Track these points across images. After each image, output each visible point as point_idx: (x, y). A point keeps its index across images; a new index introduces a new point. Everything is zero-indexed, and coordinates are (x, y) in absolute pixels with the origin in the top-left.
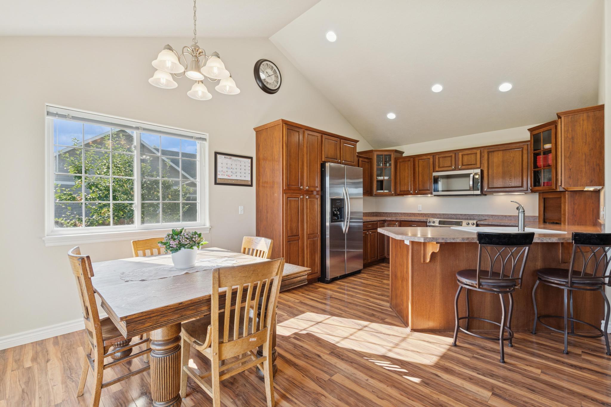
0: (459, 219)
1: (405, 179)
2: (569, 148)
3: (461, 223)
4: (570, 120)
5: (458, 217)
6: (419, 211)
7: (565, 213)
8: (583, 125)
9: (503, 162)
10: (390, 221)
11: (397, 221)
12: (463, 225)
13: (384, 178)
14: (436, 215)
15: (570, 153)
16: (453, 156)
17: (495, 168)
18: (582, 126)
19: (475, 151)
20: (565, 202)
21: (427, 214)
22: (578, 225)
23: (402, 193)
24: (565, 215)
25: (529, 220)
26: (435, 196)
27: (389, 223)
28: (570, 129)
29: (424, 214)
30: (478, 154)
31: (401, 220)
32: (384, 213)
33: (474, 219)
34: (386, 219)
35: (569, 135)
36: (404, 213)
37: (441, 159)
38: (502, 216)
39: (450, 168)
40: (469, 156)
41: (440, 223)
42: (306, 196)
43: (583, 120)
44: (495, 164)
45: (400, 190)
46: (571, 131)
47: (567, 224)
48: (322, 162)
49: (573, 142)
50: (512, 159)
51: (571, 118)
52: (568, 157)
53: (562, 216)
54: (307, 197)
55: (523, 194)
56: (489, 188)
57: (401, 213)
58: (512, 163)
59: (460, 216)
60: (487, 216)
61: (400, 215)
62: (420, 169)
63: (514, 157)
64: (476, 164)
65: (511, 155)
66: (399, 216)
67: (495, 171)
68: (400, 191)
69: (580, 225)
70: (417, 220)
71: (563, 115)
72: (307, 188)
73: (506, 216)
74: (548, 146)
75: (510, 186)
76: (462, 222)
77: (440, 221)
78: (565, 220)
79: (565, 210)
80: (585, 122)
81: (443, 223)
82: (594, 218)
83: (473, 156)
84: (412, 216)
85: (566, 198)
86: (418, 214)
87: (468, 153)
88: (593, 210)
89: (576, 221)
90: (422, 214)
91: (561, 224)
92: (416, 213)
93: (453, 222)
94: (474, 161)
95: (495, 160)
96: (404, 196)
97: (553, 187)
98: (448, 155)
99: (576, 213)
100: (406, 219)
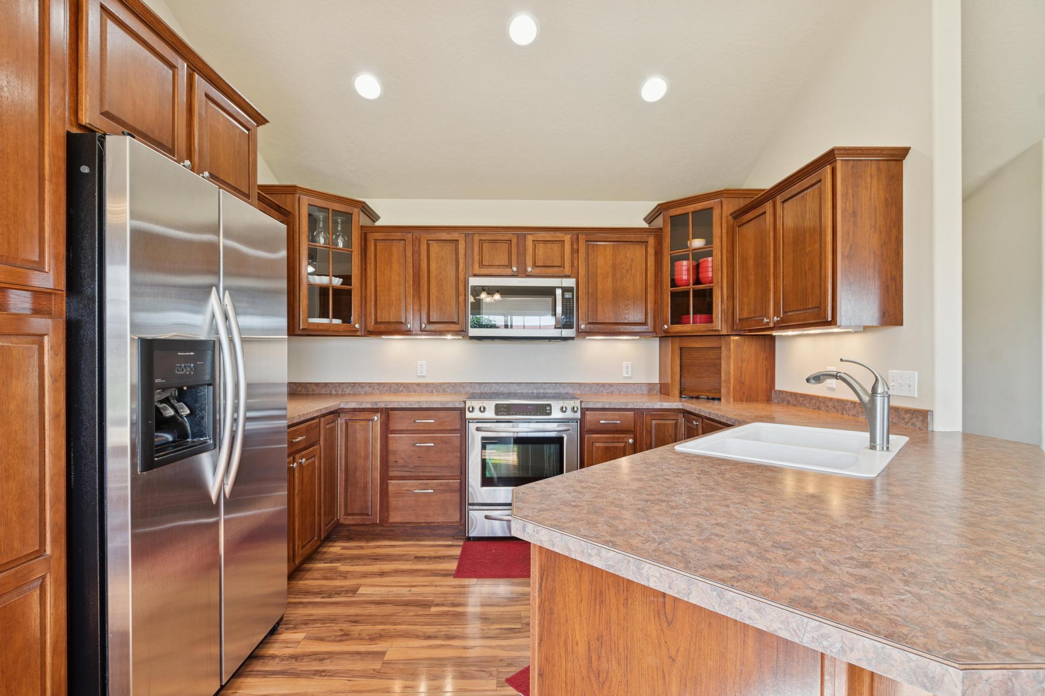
0: (544, 397)
1: (389, 289)
2: (848, 236)
3: (548, 408)
4: (850, 173)
7: (729, 379)
8: (871, 188)
9: (614, 267)
10: (355, 410)
11: (375, 410)
12: (552, 412)
13: (331, 280)
15: (851, 246)
16: (514, 241)
17: (599, 279)
18: (869, 189)
19: (559, 236)
20: (729, 357)
21: (441, 384)
22: (747, 401)
23: (382, 327)
24: (728, 381)
25: (641, 392)
26: (472, 338)
27: (348, 417)
28: (850, 192)
29: (432, 384)
30: (566, 242)
31: (390, 406)
32: (317, 384)
33: (573, 397)
34: (342, 406)
35: (848, 205)
36: (379, 384)
37: (485, 245)
38: (598, 384)
39: (507, 271)
40: (549, 245)
41: (499, 409)
43: (871, 176)
44: (599, 271)
45: (376, 319)
46: (851, 198)
47: (732, 400)
49: (855, 223)
50: (629, 263)
51: (853, 167)
52: (847, 257)
53: (723, 384)
55: (633, 340)
56: (588, 323)
57: (370, 385)
58: (629, 272)
60: (571, 387)
61: (367, 389)
62: (433, 266)
63: (632, 260)
64: (562, 266)
65: (628, 255)
66: (366, 394)
67: (599, 286)
68: (376, 322)
69: (750, 401)
70: (435, 406)
71: (842, 155)
73: (603, 385)
74: (698, 243)
75: (626, 321)
76: (550, 405)
77: (497, 406)
78: (728, 393)
79: (728, 373)
80: (875, 181)
81: (505, 412)
82: (768, 388)
83: (556, 247)
84: (402, 391)
85: (730, 348)
86: (418, 384)
87: (547, 239)
88: (767, 373)
89: (744, 393)
90: (427, 385)
91: (719, 399)
92: (412, 384)
93: (529, 407)
94: (559, 259)
95: (600, 261)
96: (383, 337)
97: (716, 326)
98: (501, 238)
99: (744, 379)
100: (406, 402)
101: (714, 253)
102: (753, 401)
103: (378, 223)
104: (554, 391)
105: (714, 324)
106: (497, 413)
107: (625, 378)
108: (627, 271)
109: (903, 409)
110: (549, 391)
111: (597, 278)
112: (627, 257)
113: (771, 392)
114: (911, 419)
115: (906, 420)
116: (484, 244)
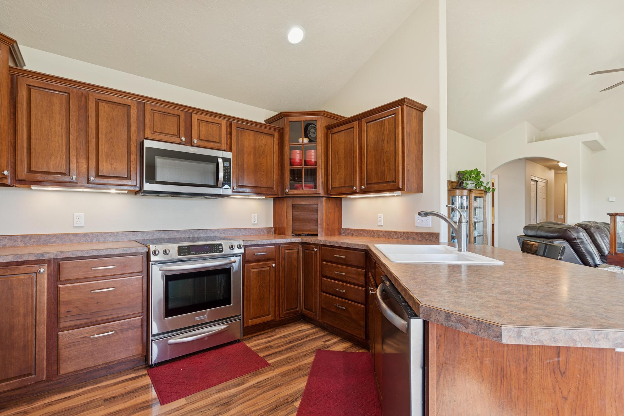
1: (49, 139)
3: (220, 247)
4: (408, 113)
7: (323, 223)
9: (255, 148)
11: (40, 262)
12: (224, 250)
15: (408, 150)
16: (183, 116)
17: (246, 156)
19: (218, 120)
20: (322, 210)
21: (102, 234)
23: (39, 177)
25: (263, 233)
26: (148, 192)
28: (408, 122)
29: (92, 233)
30: (223, 126)
31: (59, 257)
35: (407, 129)
37: (157, 115)
39: (177, 140)
40: (210, 125)
41: (181, 251)
43: (414, 117)
44: (245, 149)
45: (30, 168)
46: (408, 125)
47: (324, 235)
50: (264, 147)
51: (409, 110)
52: (407, 156)
53: (319, 226)
56: (237, 186)
58: (264, 153)
62: (103, 124)
63: (265, 145)
64: (221, 142)
65: (263, 142)
68: (29, 172)
70: (117, 253)
75: (262, 186)
77: (179, 248)
78: (322, 232)
79: (322, 219)
80: (415, 121)
81: (186, 252)
82: (339, 227)
83: (215, 128)
84: (55, 242)
85: (323, 205)
86: (75, 235)
87: (208, 120)
88: (339, 219)
89: (329, 231)
90: (86, 235)
91: (317, 235)
92: (68, 234)
93: (205, 247)
94: (218, 137)
95: (246, 143)
96: (33, 187)
98: (171, 112)
99: (329, 223)
100: (82, 251)
101: (318, 148)
102: (333, 235)
103: (25, 68)
104: (205, 236)
105: (318, 190)
106: (179, 254)
107: (253, 224)
108: (262, 152)
109: (424, 233)
110: (202, 236)
111: (244, 154)
112: (262, 143)
113: (340, 229)
114: (430, 237)
115: (427, 238)
116: (155, 114)
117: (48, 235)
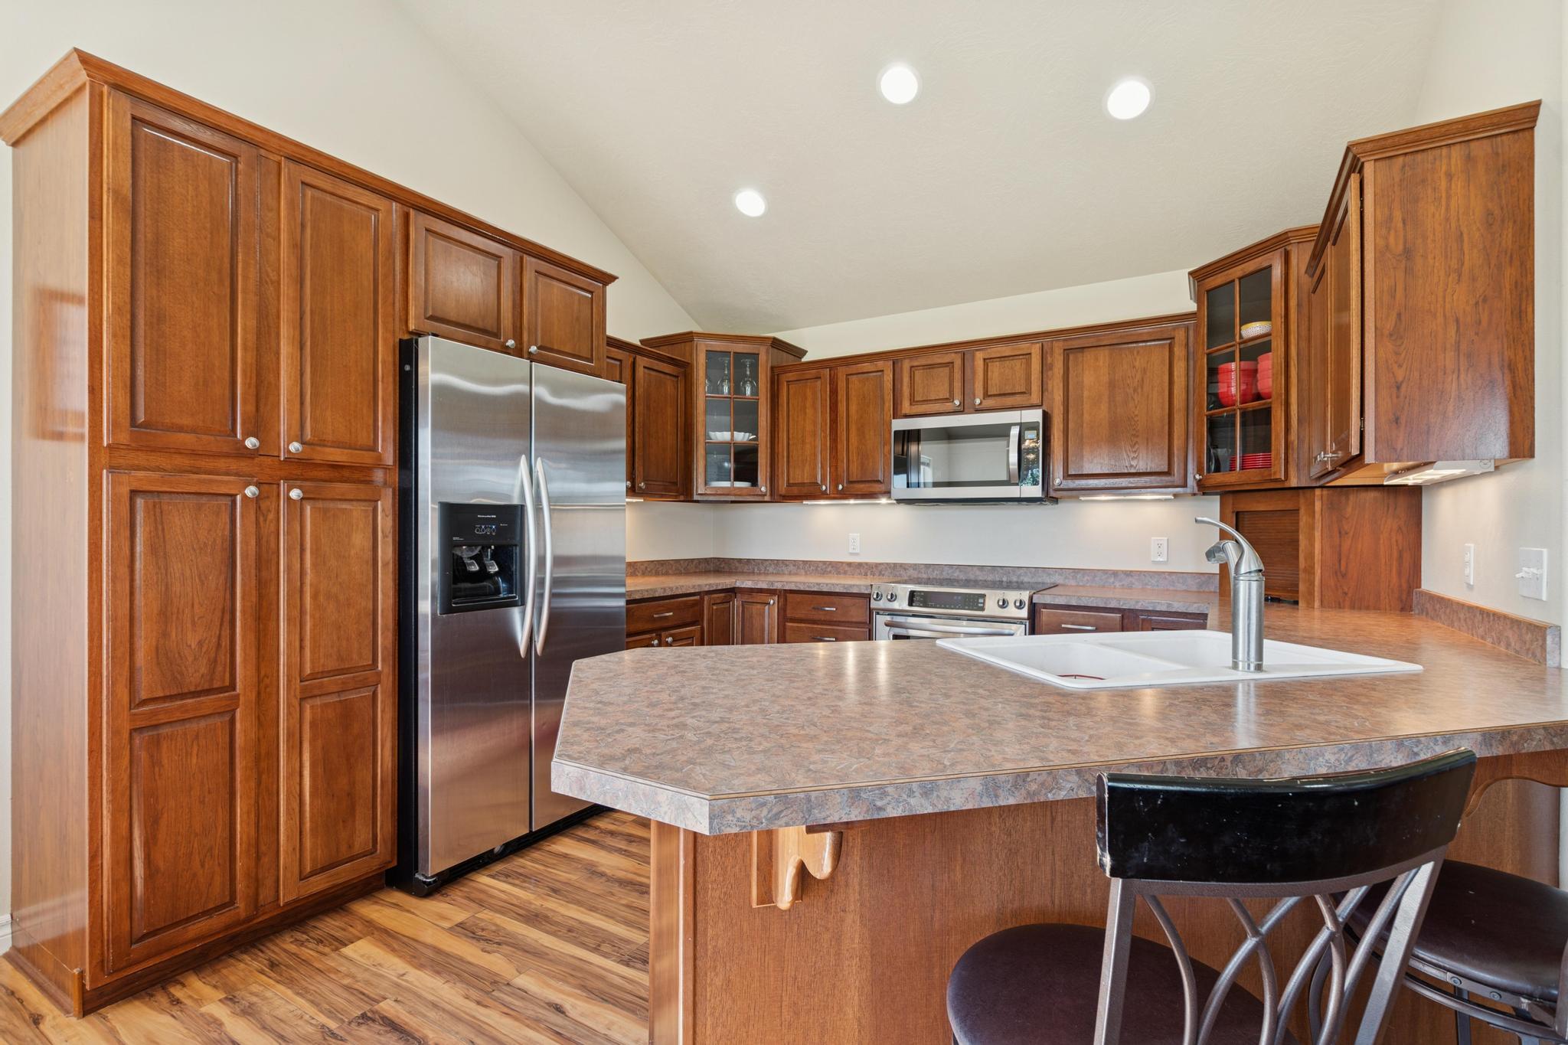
0: (975, 583)
1: (803, 442)
2: (1393, 297)
3: (981, 601)
4: (1397, 179)
5: (972, 577)
6: (851, 554)
7: (1313, 568)
8: (1449, 197)
9: (1112, 385)
10: (751, 591)
11: (771, 592)
12: (986, 607)
13: (732, 435)
14: (905, 569)
15: (1399, 315)
16: (958, 363)
17: (1086, 407)
18: (1444, 202)
19: (1024, 347)
20: (1312, 528)
21: (877, 565)
22: (1353, 607)
23: (795, 491)
24: (1310, 570)
25: (1184, 588)
26: (900, 501)
27: (746, 598)
28: (1398, 215)
29: (866, 564)
30: (1033, 355)
31: (787, 588)
32: (740, 560)
34: (738, 584)
35: (1392, 240)
36: (805, 562)
37: (918, 374)
38: (1105, 572)
39: (948, 406)
40: (1007, 363)
42: (289, 489)
43: (1450, 176)
44: (1086, 393)
45: (788, 480)
46: (1400, 225)
47: (1317, 604)
48: (406, 337)
49: (1409, 271)
50: (1139, 376)
51: (1404, 166)
52: (1391, 335)
53: (1302, 575)
54: (295, 494)
55: (1166, 500)
56: (1067, 476)
57: (795, 563)
58: (1140, 390)
59: (978, 573)
60: (1060, 575)
61: (791, 568)
62: (853, 408)
63: (1144, 371)
64: (1027, 392)
65: (1137, 364)
66: (790, 574)
67: (1086, 417)
68: (789, 485)
69: (1360, 609)
70: (837, 590)
71: (1372, 152)
72: (295, 447)
73: (1115, 573)
74: (1255, 329)
75: (1133, 471)
76: (983, 596)
78: (1311, 593)
79: (1311, 556)
80: (1458, 186)
81: (921, 602)
82: (1405, 586)
83: (1018, 365)
84: (830, 572)
85: (1314, 512)
86: (850, 564)
87: (1004, 355)
88: (1400, 557)
89: (1346, 594)
90: (860, 565)
91: (1296, 603)
92: (842, 563)
93: (955, 598)
94: (1023, 381)
95: (1088, 379)
96: (805, 502)
97: (1275, 473)
98: (940, 361)
99: (1347, 567)
100: (804, 583)
101: (1274, 345)
102: (1368, 608)
103: (805, 359)
105: (1273, 470)
106: (911, 604)
107: (1154, 562)
108: (1135, 390)
111: (1082, 405)
112: (1134, 367)
113: (1410, 593)
116: (916, 372)
117: (824, 563)
